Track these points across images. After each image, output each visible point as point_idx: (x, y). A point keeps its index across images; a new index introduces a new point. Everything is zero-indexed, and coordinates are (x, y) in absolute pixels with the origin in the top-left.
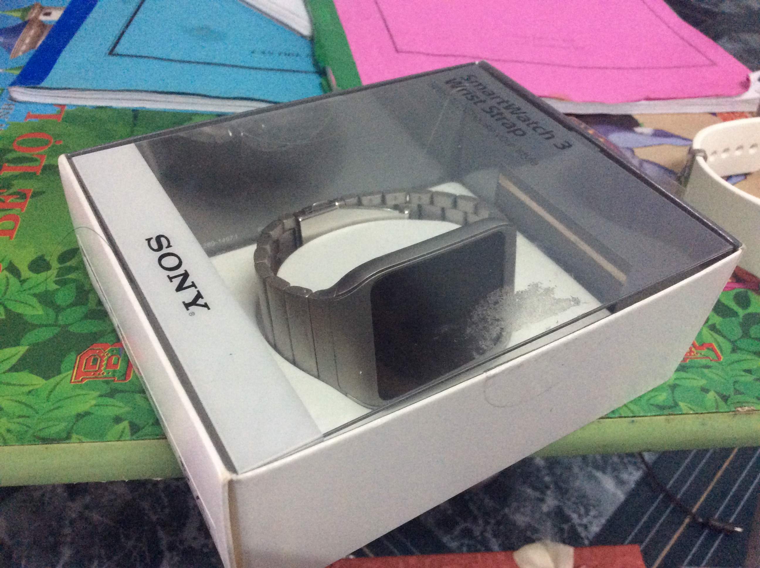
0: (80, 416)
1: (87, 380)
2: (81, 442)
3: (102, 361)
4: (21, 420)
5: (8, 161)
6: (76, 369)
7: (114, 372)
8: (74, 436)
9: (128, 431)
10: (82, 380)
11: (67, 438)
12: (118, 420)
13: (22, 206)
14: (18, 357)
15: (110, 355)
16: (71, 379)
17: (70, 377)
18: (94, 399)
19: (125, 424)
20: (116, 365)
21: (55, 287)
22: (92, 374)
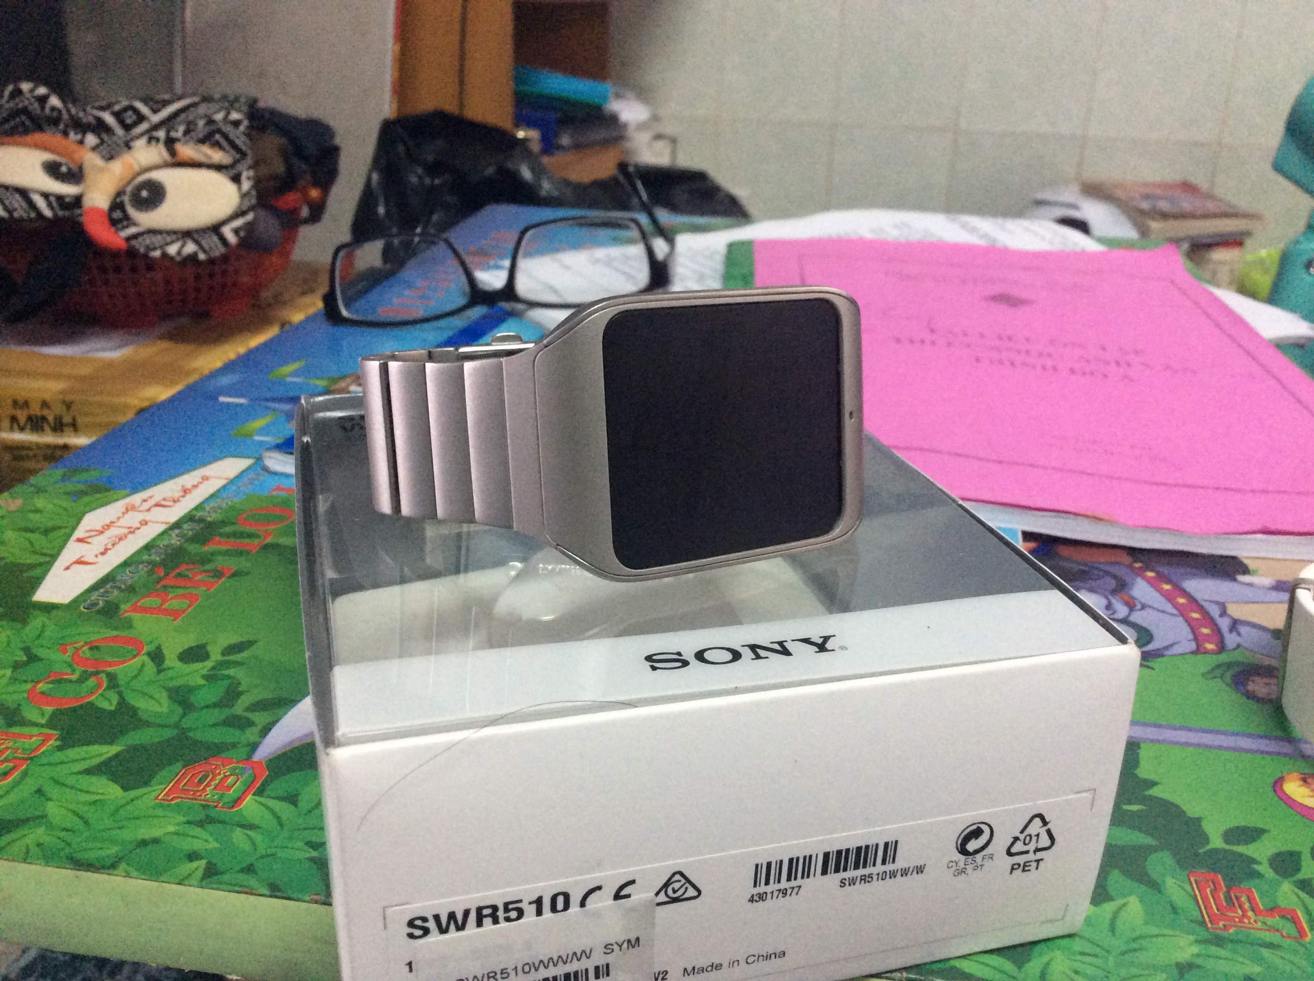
0: (144, 843)
1: (180, 800)
2: (128, 875)
3: (213, 779)
4: (63, 834)
5: (221, 535)
6: (171, 785)
7: (222, 796)
8: (123, 866)
9: (199, 874)
10: (172, 800)
11: (109, 866)
12: (193, 856)
13: (209, 585)
14: (102, 759)
15: (228, 773)
16: (159, 795)
17: (159, 792)
18: (178, 824)
19: (202, 863)
20: (229, 788)
21: (202, 682)
22: (192, 793)
